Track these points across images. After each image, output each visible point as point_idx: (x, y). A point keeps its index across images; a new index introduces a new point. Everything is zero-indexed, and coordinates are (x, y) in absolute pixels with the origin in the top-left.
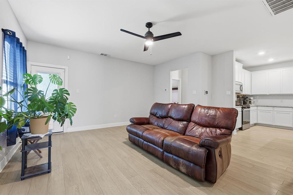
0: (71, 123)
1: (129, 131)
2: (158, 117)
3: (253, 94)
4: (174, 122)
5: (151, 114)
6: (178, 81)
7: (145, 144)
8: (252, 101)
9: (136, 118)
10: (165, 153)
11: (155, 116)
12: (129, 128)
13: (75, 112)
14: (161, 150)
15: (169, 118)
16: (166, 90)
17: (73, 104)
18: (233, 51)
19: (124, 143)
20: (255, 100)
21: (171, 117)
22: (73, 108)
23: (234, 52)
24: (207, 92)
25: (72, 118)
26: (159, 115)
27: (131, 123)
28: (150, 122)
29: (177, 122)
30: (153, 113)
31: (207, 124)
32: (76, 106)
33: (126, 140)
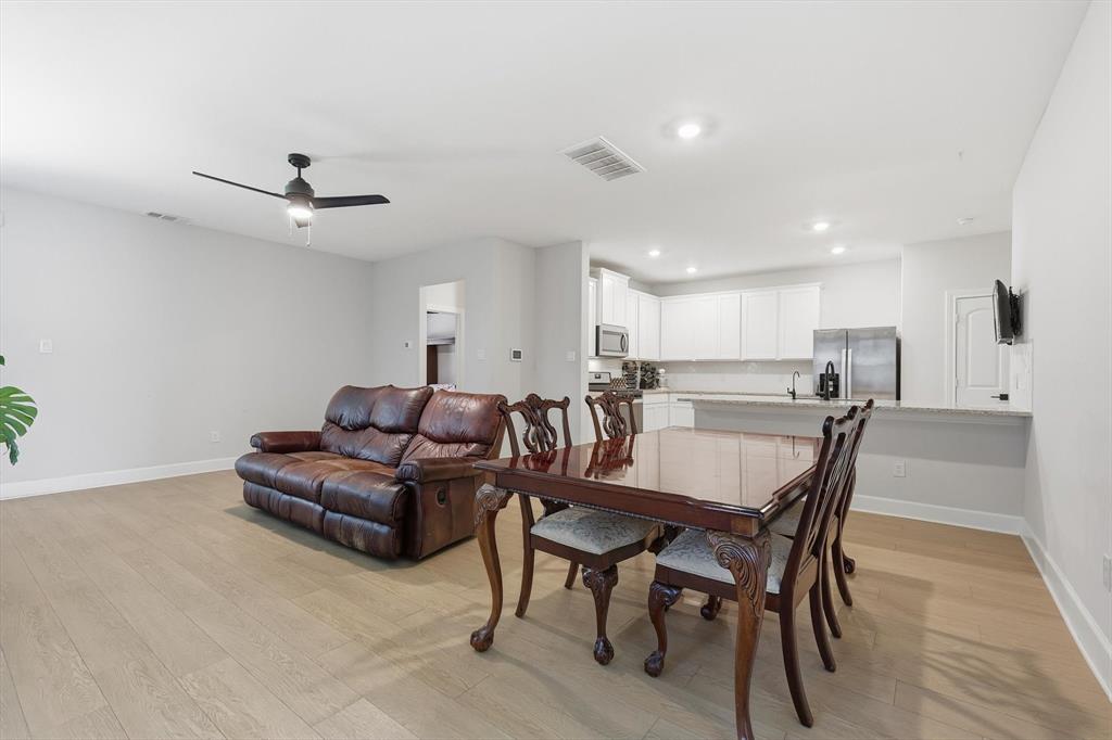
0: (13, 456)
1: (244, 474)
2: (344, 428)
3: (665, 357)
4: (380, 435)
5: (330, 420)
6: (457, 315)
7: (285, 502)
8: (662, 380)
9: (272, 435)
10: (329, 514)
11: (338, 425)
12: (244, 464)
13: (30, 421)
14: (320, 508)
15: (371, 429)
16: (407, 345)
17: (18, 391)
18: (579, 242)
19: (232, 512)
20: (670, 376)
21: (374, 426)
22: (21, 408)
23: (584, 245)
24: (517, 355)
25: (18, 440)
26: (347, 420)
27: (255, 450)
28: (322, 444)
29: (386, 436)
30: (332, 418)
31: (444, 436)
32: (32, 401)
33: (238, 505)
